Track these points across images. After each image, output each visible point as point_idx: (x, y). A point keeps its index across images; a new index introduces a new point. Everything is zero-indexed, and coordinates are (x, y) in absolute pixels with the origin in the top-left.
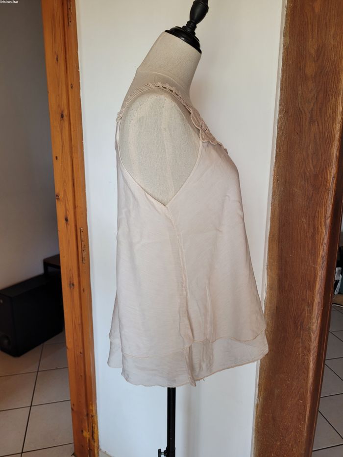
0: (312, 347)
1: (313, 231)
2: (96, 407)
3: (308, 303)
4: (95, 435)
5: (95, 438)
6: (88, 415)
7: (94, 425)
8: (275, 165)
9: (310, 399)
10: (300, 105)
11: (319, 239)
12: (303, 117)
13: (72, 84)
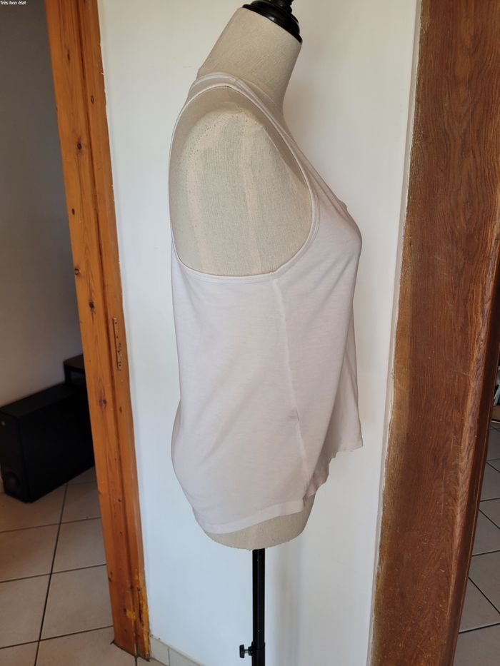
0: (460, 494)
1: (463, 320)
2: (144, 577)
3: (455, 428)
4: (144, 616)
5: (144, 620)
6: (132, 587)
7: (141, 602)
8: (407, 220)
9: (456, 567)
10: (446, 125)
11: (473, 333)
12: (450, 145)
13: (92, 96)
